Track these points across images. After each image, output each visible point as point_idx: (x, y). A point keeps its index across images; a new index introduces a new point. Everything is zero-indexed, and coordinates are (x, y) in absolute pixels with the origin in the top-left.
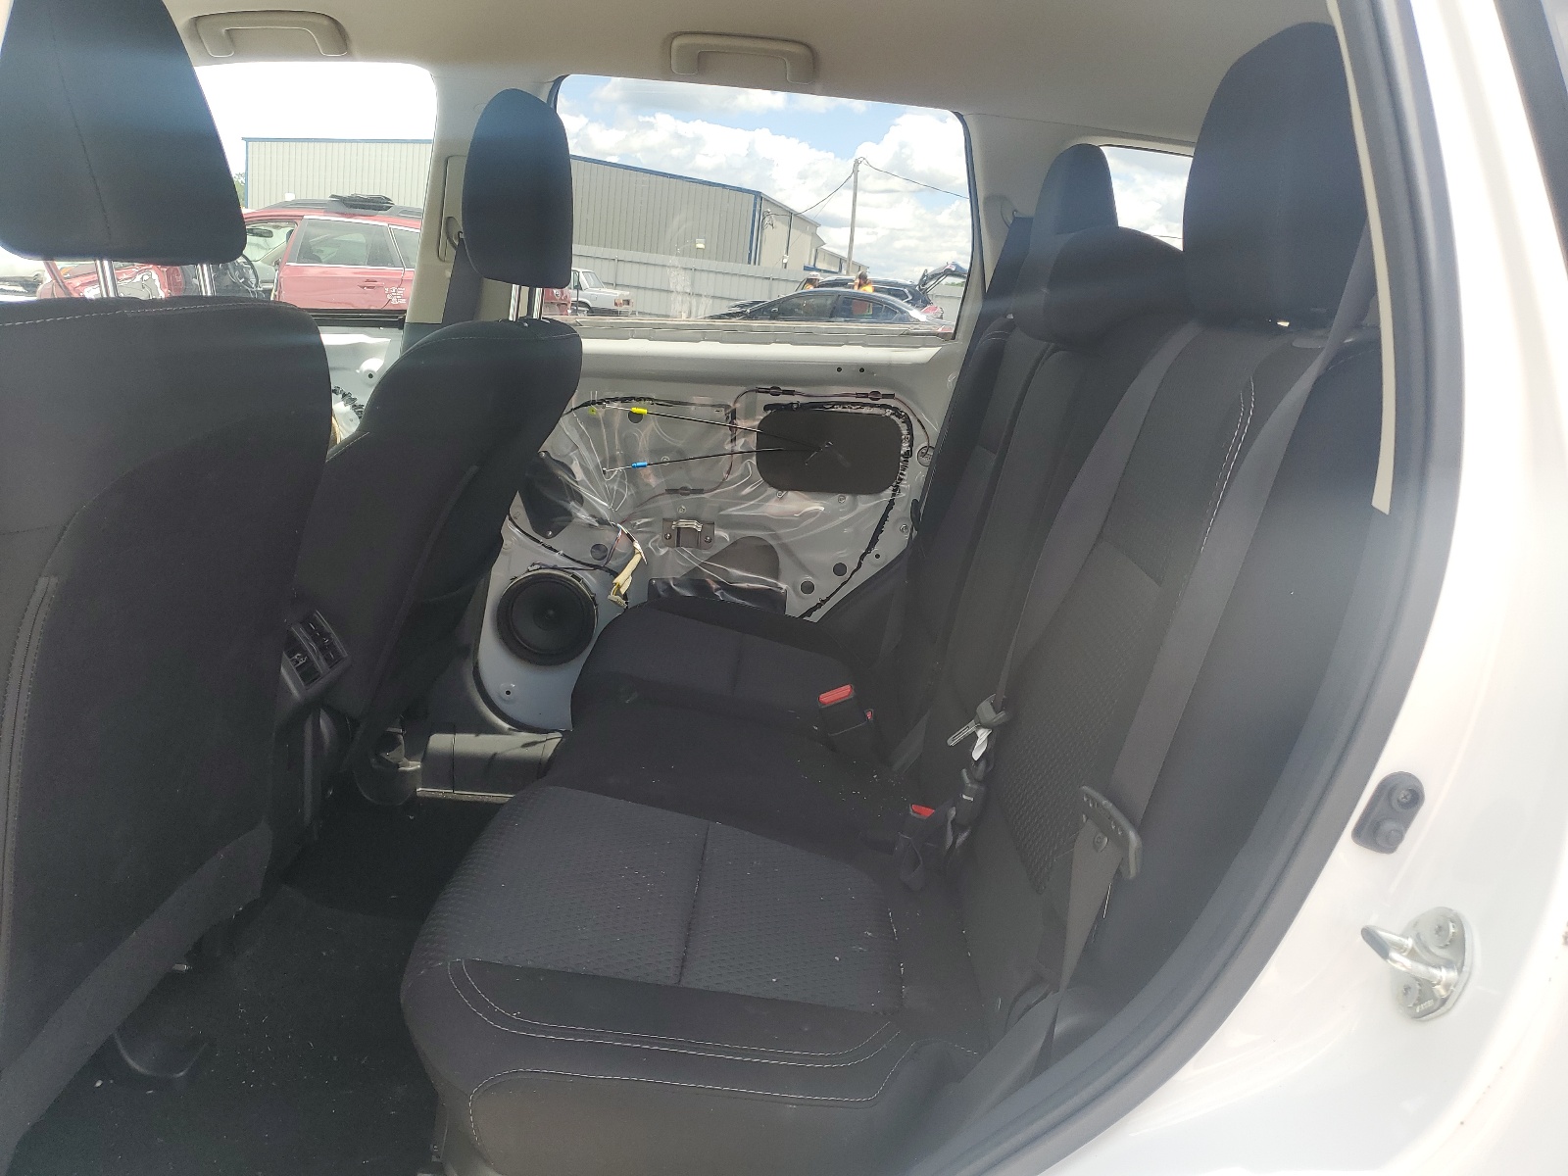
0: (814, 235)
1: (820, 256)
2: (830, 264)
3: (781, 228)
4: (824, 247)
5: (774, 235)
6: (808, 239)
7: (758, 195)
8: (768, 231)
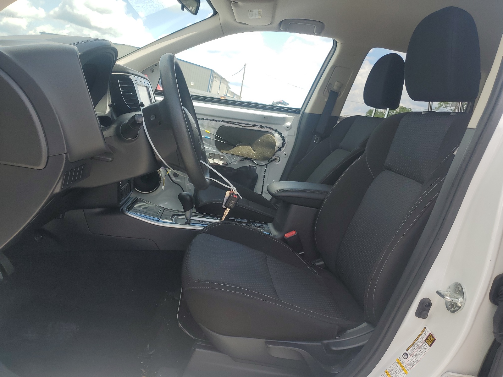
0: (227, 85)
1: (228, 92)
2: (231, 95)
3: (218, 82)
4: (230, 90)
5: (216, 84)
6: (226, 86)
7: (212, 71)
8: (214, 82)
